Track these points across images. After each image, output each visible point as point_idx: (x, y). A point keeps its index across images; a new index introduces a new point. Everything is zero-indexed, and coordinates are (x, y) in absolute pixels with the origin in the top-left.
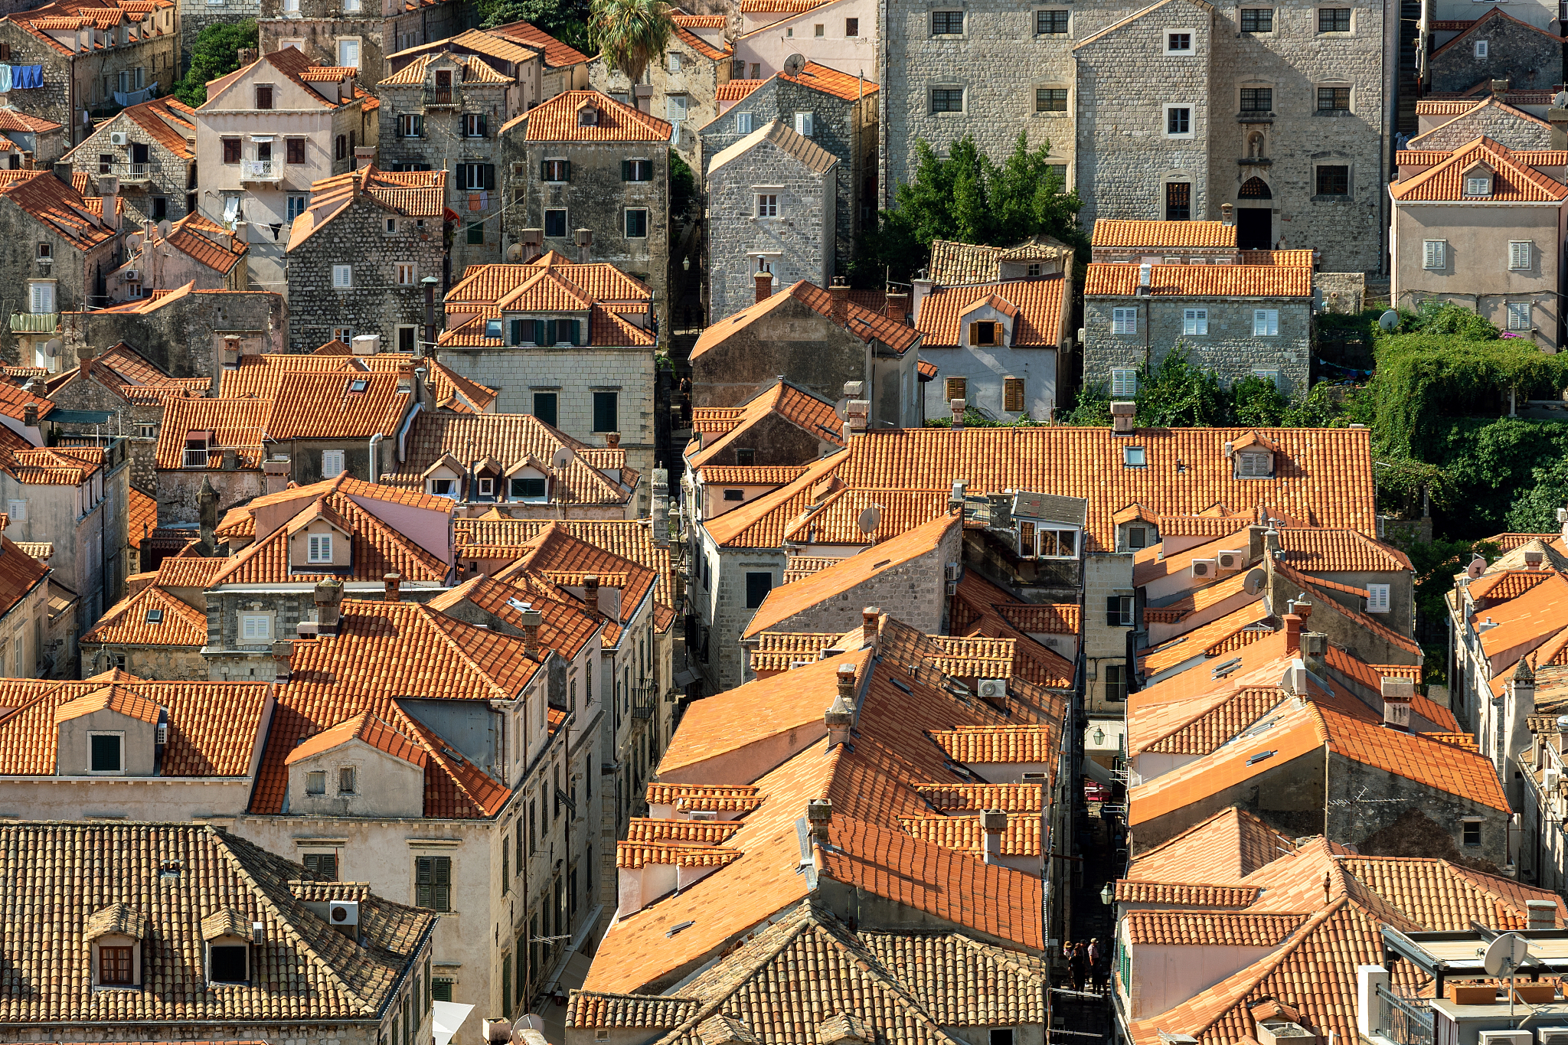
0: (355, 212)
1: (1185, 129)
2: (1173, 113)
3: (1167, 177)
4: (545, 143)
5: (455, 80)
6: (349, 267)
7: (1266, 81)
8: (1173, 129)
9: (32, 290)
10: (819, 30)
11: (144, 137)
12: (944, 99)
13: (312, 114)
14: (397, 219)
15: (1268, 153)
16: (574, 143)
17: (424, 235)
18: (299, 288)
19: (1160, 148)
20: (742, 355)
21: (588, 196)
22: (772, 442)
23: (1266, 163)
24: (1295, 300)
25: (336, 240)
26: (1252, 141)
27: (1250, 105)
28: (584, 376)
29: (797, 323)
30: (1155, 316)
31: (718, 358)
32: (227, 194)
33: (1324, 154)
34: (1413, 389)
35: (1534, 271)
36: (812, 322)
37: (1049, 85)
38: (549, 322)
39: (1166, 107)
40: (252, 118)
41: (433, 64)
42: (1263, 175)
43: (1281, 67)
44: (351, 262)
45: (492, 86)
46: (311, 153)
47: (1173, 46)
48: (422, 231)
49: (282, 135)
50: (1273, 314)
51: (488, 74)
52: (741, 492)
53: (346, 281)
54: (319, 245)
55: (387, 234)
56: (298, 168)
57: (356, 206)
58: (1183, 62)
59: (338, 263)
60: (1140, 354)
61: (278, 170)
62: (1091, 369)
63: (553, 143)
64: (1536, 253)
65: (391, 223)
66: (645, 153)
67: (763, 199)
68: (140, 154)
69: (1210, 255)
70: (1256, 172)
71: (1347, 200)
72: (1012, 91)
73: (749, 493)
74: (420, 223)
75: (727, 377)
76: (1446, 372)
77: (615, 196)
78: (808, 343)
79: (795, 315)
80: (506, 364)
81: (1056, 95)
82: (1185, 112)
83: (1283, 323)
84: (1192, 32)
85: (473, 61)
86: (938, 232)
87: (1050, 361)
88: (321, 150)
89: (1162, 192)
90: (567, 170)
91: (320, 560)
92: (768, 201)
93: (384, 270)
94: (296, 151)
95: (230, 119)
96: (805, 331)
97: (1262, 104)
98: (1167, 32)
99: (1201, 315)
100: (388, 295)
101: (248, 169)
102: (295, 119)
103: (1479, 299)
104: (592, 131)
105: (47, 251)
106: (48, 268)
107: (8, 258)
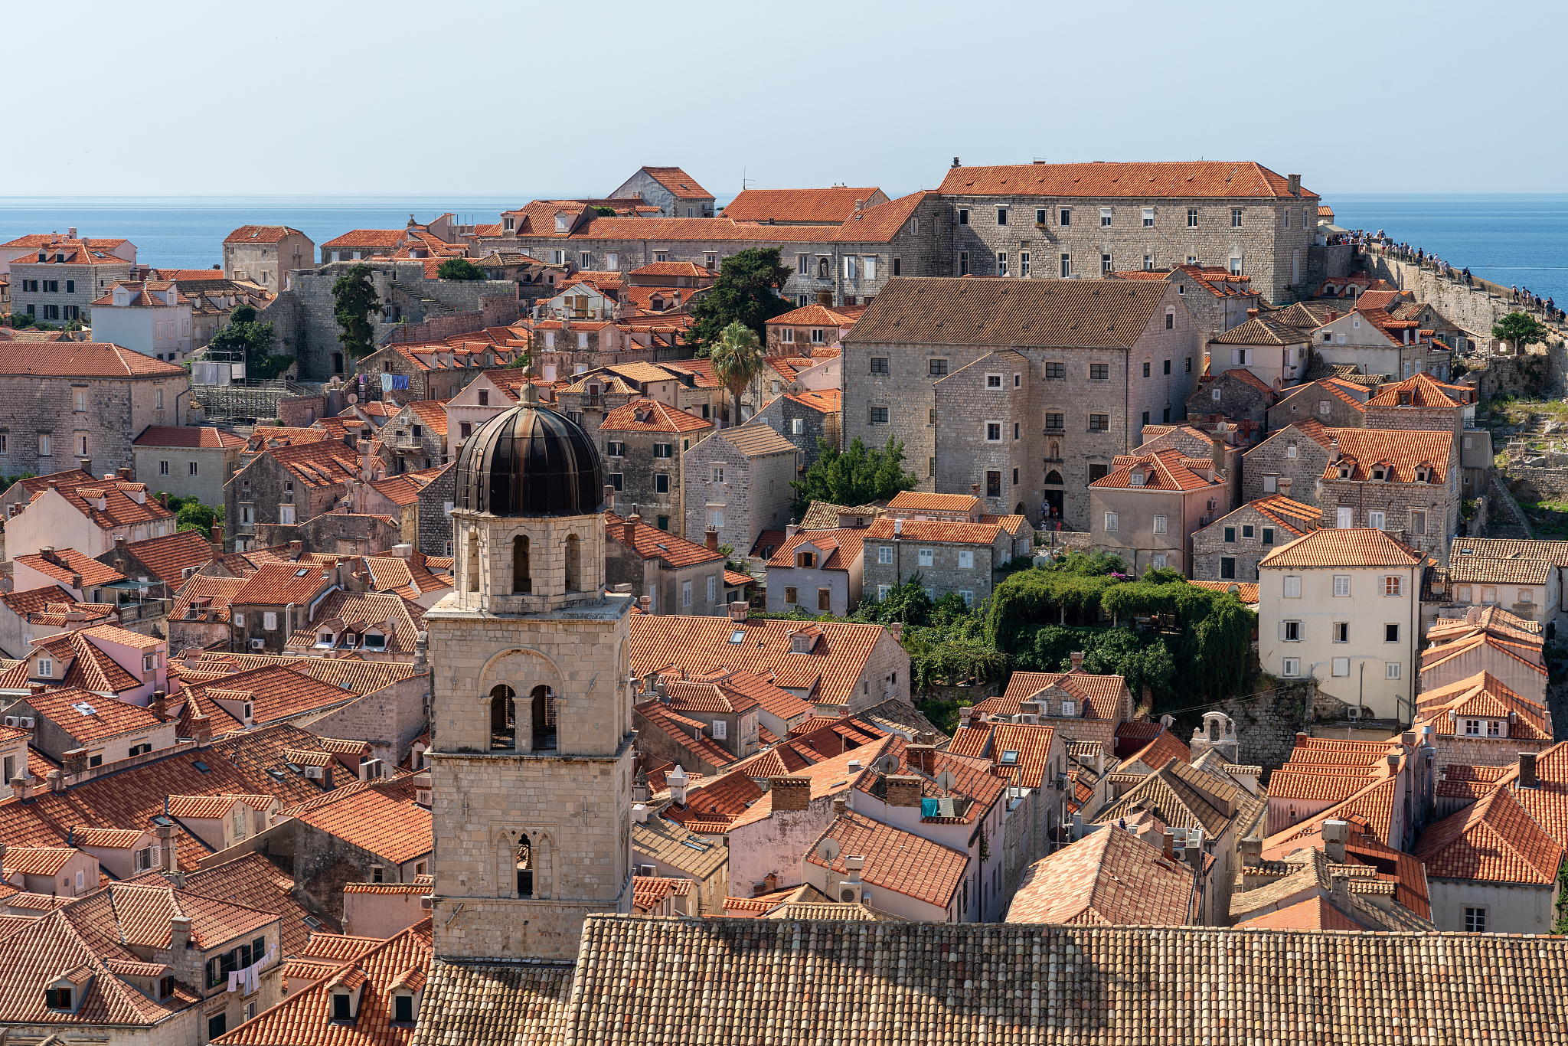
1: (998, 438)
2: (991, 426)
3: (987, 468)
4: (611, 432)
5: (601, 391)
6: (454, 503)
7: (1060, 409)
8: (991, 437)
12: (878, 414)
15: (1062, 455)
16: (630, 432)
18: (425, 515)
19: (983, 449)
21: (635, 465)
23: (1060, 461)
24: (983, 546)
25: (446, 486)
26: (1052, 447)
27: (1051, 424)
30: (903, 553)
33: (1094, 458)
39: (987, 422)
40: (477, 411)
41: (588, 381)
42: (1059, 469)
43: (1070, 400)
45: (621, 396)
47: (991, 384)
50: (970, 555)
51: (622, 388)
54: (436, 489)
58: (996, 394)
59: (448, 501)
63: (614, 431)
66: (668, 440)
67: (715, 470)
69: (954, 516)
70: (1054, 467)
72: (915, 410)
77: (651, 466)
82: (998, 427)
83: (976, 561)
84: (1001, 375)
85: (615, 380)
86: (819, 496)
87: (844, 577)
89: (984, 477)
90: (624, 449)
91: (45, 675)
92: (718, 473)
95: (465, 410)
97: (1058, 424)
98: (987, 375)
99: (929, 553)
104: (640, 425)
105: (290, 487)
106: (291, 497)
107: (269, 491)
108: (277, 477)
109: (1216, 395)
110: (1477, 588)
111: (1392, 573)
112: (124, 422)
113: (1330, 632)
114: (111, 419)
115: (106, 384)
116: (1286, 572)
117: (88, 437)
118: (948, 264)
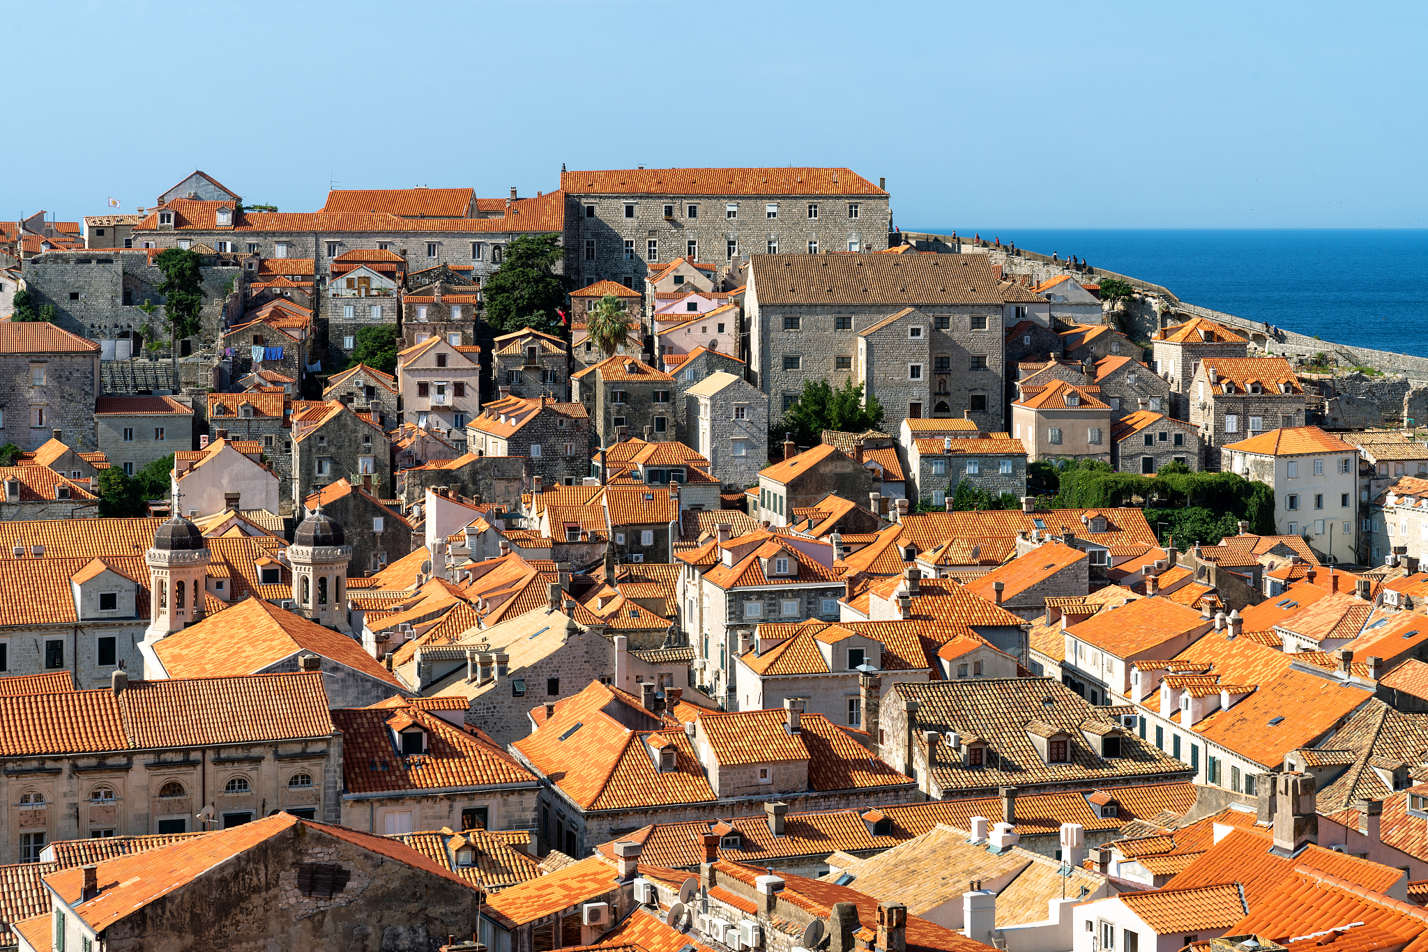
0: (543, 416)
2: (913, 368)
3: (911, 400)
4: (614, 383)
5: (538, 352)
6: (539, 446)
7: (947, 353)
8: (913, 376)
9: (360, 461)
10: (704, 329)
11: (372, 383)
12: (790, 362)
13: (468, 369)
14: (565, 420)
15: (948, 389)
16: (629, 382)
17: (578, 428)
19: (907, 386)
20: (811, 481)
21: (635, 410)
22: (855, 522)
23: (947, 394)
24: (1020, 455)
25: (533, 431)
26: (940, 383)
27: (939, 365)
30: (953, 464)
31: (799, 483)
32: (421, 413)
33: (975, 389)
34: (1106, 494)
35: (1100, 443)
37: (843, 355)
38: (666, 471)
39: (910, 365)
40: (434, 372)
41: (527, 343)
42: (946, 400)
43: (954, 346)
44: (541, 443)
45: (559, 355)
46: (467, 390)
47: (912, 335)
48: (578, 426)
49: (452, 380)
51: (554, 349)
53: (538, 453)
54: (524, 433)
55: (559, 428)
56: (460, 399)
57: (543, 413)
58: (917, 342)
59: (534, 444)
60: (946, 483)
61: (449, 399)
62: (922, 492)
63: (617, 382)
64: (1100, 434)
65: (561, 422)
66: (665, 388)
67: (737, 409)
68: (370, 391)
69: (967, 434)
70: (942, 399)
71: (985, 412)
72: (824, 358)
73: (853, 548)
74: (576, 421)
75: (803, 492)
76: (1120, 486)
77: (650, 410)
78: (844, 474)
79: (838, 459)
81: (846, 360)
82: (918, 367)
83: (1014, 467)
84: (922, 327)
85: (543, 342)
86: (821, 426)
87: (903, 486)
88: (473, 388)
89: (908, 407)
90: (625, 397)
91: (782, 572)
92: (740, 411)
93: (558, 447)
94: (459, 390)
95: (422, 372)
96: (843, 467)
97: (945, 365)
98: (910, 327)
99: (975, 463)
100: (560, 461)
101: (432, 400)
102: (459, 372)
103: (1075, 457)
104: (635, 377)
105: (367, 439)
106: (369, 449)
107: (347, 444)
108: (355, 431)
109: (1027, 340)
110: (1391, 465)
111: (1345, 456)
113: (1313, 501)
115: (67, 359)
116: (1289, 459)
117: (46, 409)
118: (574, 250)
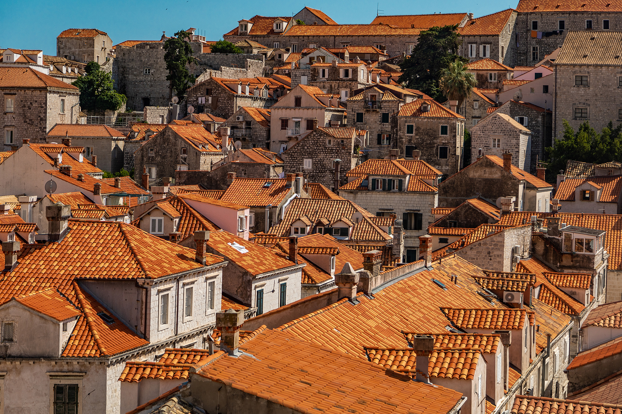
0: (314, 136)
4: (406, 117)
5: (378, 99)
6: (311, 160)
10: (532, 90)
11: (249, 118)
12: (580, 112)
13: (317, 109)
14: (332, 140)
17: (344, 147)
18: (289, 169)
20: (461, 184)
21: (423, 141)
22: (466, 218)
25: (306, 148)
28: (404, 205)
29: (487, 170)
31: (450, 185)
32: (282, 142)
36: (494, 170)
38: (389, 180)
40: (293, 110)
41: (369, 92)
44: (312, 158)
45: (393, 102)
48: (343, 145)
49: (305, 118)
51: (392, 97)
52: (447, 239)
53: (309, 166)
54: (298, 150)
55: (328, 145)
57: (314, 133)
59: (306, 158)
65: (330, 141)
66: (448, 123)
67: (494, 140)
68: (248, 125)
73: (451, 240)
74: (342, 141)
75: (454, 194)
77: (435, 141)
78: (492, 180)
79: (486, 166)
80: (369, 198)
85: (386, 92)
86: (570, 157)
92: (497, 141)
93: (326, 162)
94: (311, 124)
95: (284, 111)
96: (491, 173)
100: (328, 173)
102: (310, 111)
104: (427, 113)
105: (185, 152)
106: (185, 159)
107: (169, 155)
108: (175, 145)
112: (41, 119)
114: (32, 117)
115: (29, 92)
117: (15, 130)
118: (524, 54)
